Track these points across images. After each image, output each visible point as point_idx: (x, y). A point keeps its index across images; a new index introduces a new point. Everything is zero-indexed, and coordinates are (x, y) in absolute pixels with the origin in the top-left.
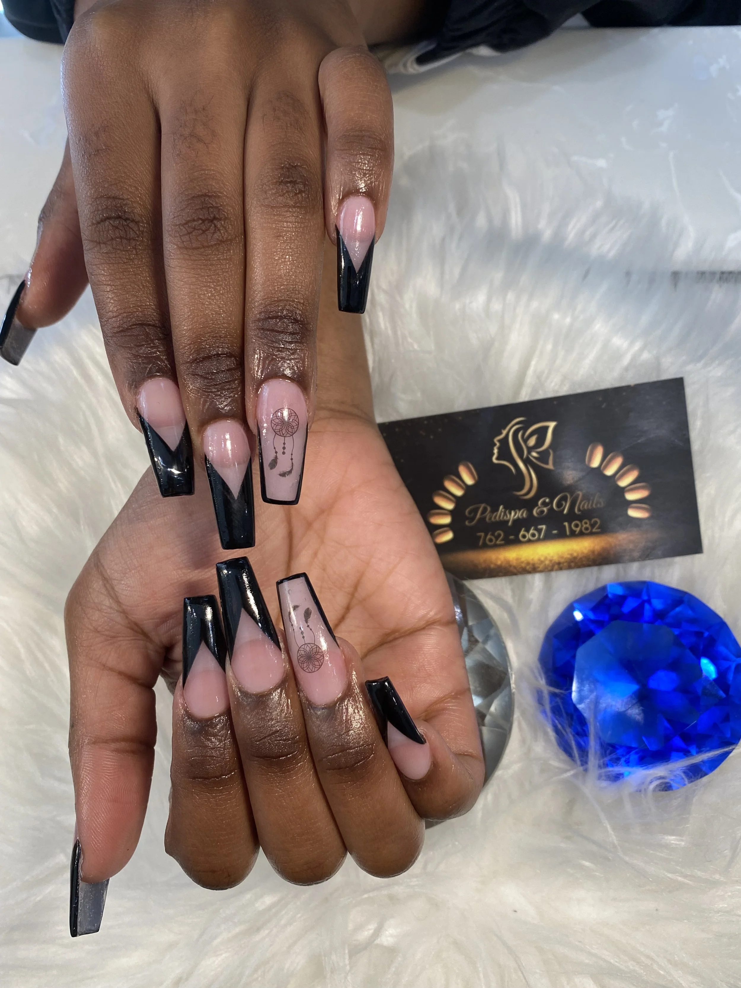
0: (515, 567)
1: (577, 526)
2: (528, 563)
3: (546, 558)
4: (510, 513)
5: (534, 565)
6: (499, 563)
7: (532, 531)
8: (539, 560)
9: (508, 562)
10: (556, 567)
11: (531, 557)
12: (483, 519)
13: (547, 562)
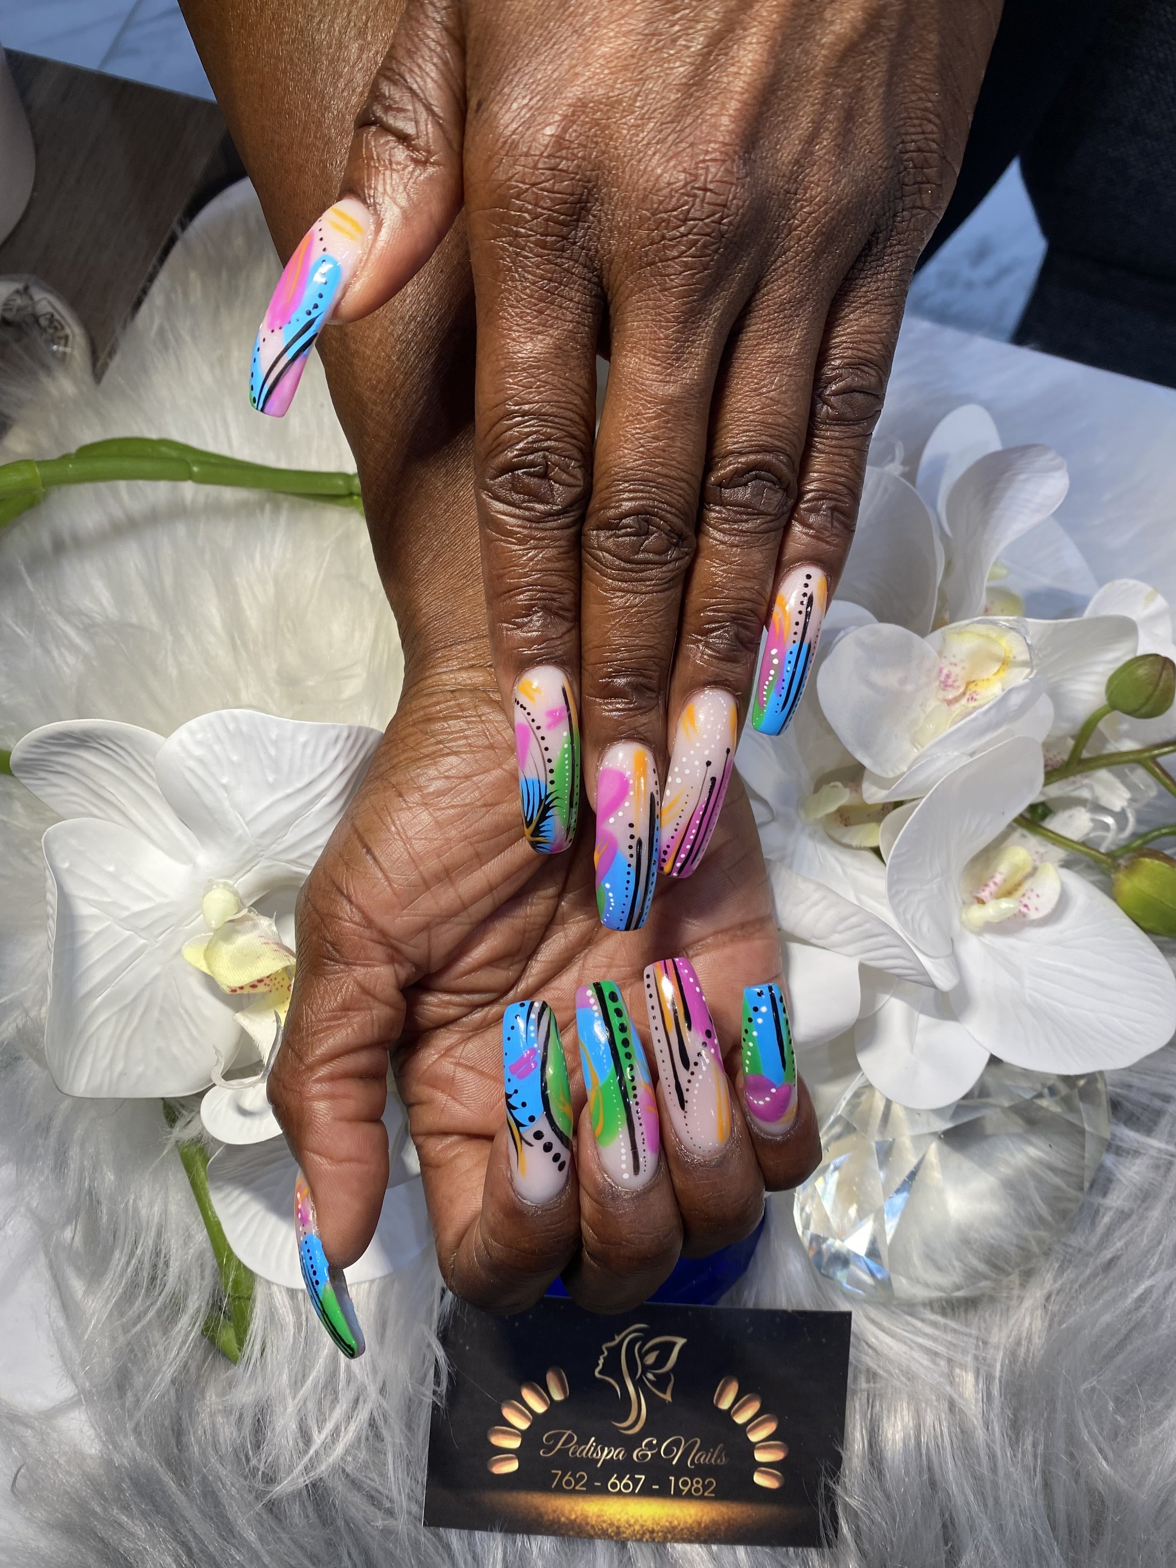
0: (593, 1527)
1: (685, 1483)
2: (612, 1524)
3: (636, 1521)
4: (602, 1451)
5: (618, 1528)
6: (573, 1517)
7: (625, 1481)
8: (627, 1522)
9: (587, 1517)
10: (647, 1536)
11: (618, 1517)
12: (564, 1452)
13: (637, 1527)
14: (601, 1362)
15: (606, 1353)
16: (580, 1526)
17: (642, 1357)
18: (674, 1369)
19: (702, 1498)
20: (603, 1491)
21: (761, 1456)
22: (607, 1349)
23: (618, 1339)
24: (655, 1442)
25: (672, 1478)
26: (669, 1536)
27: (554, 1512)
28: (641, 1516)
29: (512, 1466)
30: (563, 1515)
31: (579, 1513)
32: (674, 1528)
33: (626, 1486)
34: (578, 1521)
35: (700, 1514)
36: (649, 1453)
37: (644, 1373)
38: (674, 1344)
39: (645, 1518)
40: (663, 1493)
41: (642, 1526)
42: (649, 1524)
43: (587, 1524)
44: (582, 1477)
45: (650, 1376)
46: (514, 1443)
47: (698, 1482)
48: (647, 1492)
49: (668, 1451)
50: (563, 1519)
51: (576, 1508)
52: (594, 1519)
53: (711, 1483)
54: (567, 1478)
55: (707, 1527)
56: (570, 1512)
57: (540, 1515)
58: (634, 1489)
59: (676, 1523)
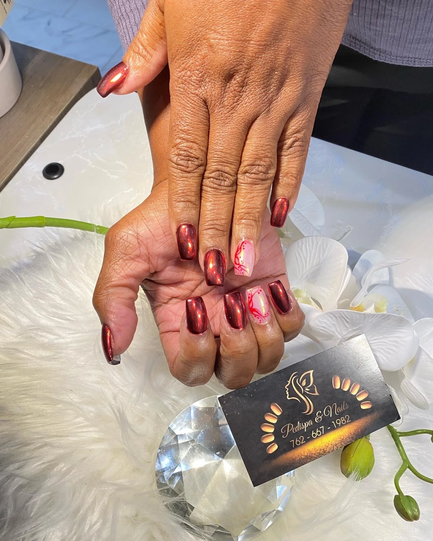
14: (287, 393)
15: (288, 389)
16: (310, 456)
17: (301, 384)
18: (314, 383)
19: (347, 423)
20: (312, 439)
21: (360, 399)
22: (287, 387)
23: (289, 382)
24: (320, 412)
25: (333, 422)
26: (343, 443)
27: (298, 456)
28: (329, 441)
29: (276, 447)
30: (302, 455)
31: (307, 451)
32: (343, 439)
33: (319, 433)
34: (308, 455)
35: (349, 430)
36: (320, 417)
37: (304, 389)
38: (309, 374)
39: (331, 440)
40: (333, 429)
41: (331, 445)
42: (334, 443)
43: (312, 454)
44: (302, 438)
45: (307, 389)
46: (272, 438)
47: (343, 419)
48: (327, 431)
49: (327, 413)
50: (303, 457)
51: (305, 451)
52: (314, 451)
53: (347, 417)
54: (296, 441)
55: (354, 434)
56: (304, 453)
57: (294, 460)
58: (322, 433)
59: (342, 437)
